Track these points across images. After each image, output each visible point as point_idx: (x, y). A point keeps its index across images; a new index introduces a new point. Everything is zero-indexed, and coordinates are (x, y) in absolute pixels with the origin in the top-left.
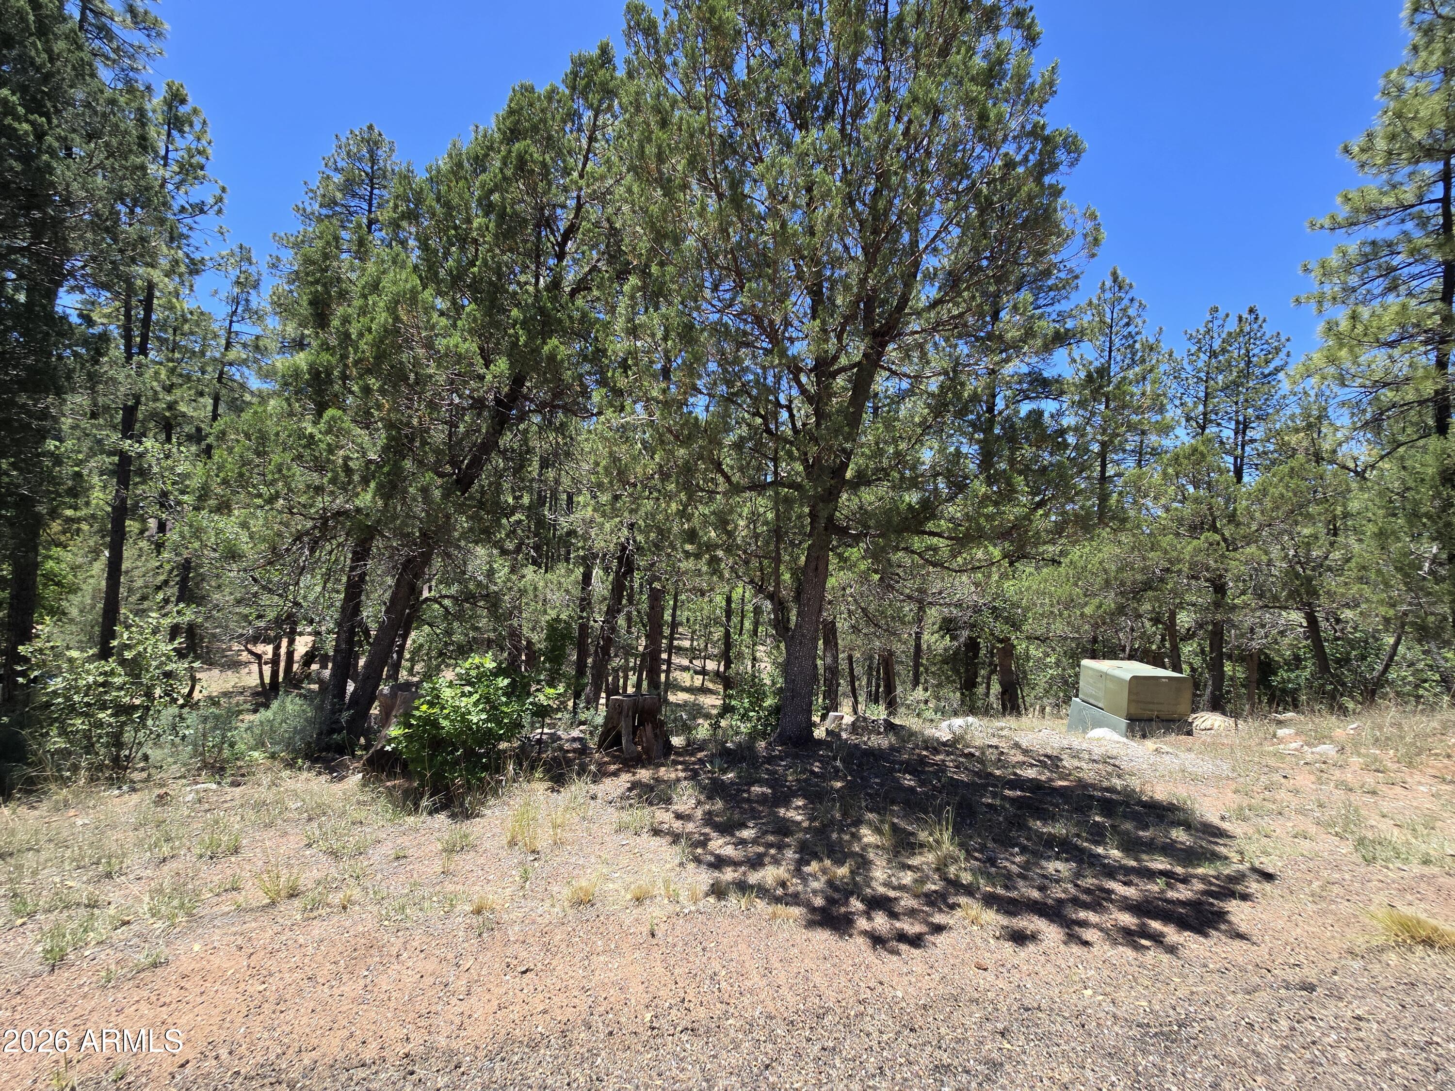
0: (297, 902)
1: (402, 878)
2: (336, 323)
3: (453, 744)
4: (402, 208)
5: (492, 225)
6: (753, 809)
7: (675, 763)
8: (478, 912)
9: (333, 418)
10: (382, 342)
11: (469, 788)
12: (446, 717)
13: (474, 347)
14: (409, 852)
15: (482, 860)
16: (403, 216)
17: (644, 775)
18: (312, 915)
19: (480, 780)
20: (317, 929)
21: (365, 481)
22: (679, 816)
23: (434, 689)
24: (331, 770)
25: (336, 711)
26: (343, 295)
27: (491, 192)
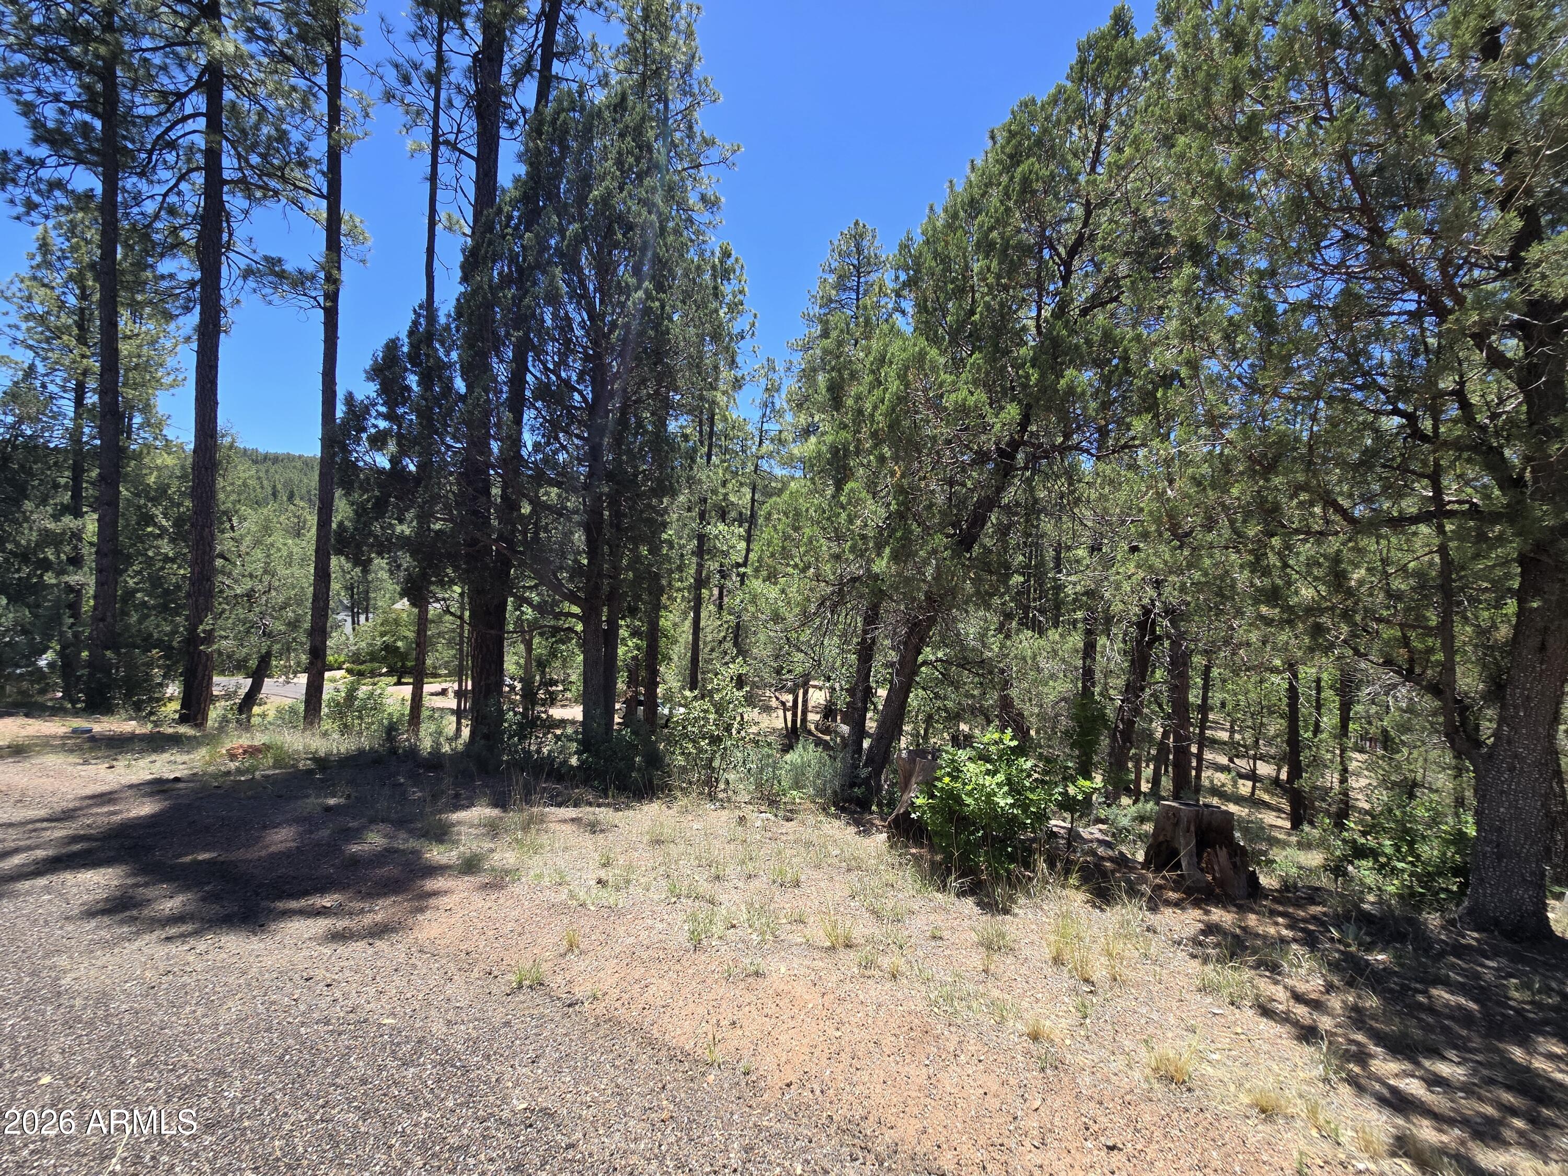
0: (852, 954)
1: (942, 962)
2: (850, 402)
3: (974, 824)
4: (903, 277)
5: (994, 265)
6: (1446, 1030)
7: (1273, 913)
8: (1035, 1037)
9: (852, 490)
10: (893, 410)
11: (997, 878)
12: (970, 794)
13: (984, 397)
14: (946, 934)
15: (1023, 971)
16: (905, 285)
17: (1221, 916)
18: (868, 973)
19: (1008, 871)
20: (875, 991)
21: (879, 549)
22: (1298, 998)
23: (953, 761)
24: (857, 823)
25: (855, 767)
26: (853, 376)
27: (991, 229)
